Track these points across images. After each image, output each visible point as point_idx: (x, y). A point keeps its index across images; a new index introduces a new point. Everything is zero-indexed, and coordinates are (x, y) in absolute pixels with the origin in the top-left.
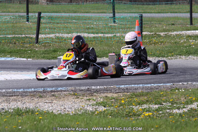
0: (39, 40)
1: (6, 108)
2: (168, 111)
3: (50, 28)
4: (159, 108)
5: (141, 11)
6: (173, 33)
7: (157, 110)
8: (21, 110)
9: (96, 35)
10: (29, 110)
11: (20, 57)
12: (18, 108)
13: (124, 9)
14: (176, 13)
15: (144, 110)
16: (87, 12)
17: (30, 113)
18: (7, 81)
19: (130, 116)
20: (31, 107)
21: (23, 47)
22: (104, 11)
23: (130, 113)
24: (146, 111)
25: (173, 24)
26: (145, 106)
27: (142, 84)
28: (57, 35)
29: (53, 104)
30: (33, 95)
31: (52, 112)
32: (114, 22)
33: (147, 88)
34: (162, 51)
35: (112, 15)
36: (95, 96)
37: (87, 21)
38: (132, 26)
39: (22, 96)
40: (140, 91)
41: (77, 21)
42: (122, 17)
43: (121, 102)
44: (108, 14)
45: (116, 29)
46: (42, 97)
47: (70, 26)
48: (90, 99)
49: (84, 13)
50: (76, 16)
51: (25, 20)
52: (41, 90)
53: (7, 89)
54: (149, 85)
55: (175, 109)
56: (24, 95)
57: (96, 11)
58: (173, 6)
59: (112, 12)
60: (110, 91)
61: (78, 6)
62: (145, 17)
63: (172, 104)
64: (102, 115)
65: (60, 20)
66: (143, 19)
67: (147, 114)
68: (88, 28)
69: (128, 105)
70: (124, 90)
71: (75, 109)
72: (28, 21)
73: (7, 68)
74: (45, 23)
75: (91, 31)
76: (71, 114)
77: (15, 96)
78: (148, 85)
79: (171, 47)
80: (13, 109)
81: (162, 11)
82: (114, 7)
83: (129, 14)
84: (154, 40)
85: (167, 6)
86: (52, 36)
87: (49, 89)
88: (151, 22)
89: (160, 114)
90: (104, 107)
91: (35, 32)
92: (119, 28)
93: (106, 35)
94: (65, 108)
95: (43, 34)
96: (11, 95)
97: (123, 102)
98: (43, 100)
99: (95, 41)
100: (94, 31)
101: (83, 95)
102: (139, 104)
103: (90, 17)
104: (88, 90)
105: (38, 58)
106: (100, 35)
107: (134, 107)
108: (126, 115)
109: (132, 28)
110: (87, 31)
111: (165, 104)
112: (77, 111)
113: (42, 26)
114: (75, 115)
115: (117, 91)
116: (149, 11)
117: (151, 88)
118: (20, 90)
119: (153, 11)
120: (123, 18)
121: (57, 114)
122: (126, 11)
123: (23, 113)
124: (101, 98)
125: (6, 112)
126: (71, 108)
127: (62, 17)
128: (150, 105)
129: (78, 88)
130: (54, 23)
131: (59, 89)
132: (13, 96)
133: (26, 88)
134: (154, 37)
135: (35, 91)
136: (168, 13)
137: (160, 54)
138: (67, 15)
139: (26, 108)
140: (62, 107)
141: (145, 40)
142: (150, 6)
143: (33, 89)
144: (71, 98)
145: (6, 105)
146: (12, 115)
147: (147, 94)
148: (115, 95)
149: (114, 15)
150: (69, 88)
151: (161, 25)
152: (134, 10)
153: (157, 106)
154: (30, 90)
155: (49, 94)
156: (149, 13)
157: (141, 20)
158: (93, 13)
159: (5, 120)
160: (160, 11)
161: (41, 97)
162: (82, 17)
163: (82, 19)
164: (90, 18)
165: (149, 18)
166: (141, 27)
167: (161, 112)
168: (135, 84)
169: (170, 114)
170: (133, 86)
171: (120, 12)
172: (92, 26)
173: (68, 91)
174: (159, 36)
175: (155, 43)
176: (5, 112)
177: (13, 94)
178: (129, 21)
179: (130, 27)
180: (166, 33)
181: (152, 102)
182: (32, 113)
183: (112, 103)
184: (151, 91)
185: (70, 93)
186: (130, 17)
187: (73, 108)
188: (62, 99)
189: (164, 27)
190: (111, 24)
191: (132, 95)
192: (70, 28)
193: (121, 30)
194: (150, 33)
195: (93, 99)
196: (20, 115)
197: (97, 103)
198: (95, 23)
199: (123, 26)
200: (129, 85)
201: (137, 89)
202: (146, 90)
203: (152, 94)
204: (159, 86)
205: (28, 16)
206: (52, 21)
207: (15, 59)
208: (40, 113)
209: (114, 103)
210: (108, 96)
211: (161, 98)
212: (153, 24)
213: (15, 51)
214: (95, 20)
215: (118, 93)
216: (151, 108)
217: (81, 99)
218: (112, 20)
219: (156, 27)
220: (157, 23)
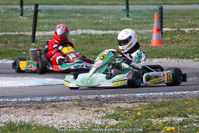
0: (36, 39)
2: (195, 124)
3: (49, 24)
4: (183, 121)
5: (160, 2)
7: (181, 124)
8: (14, 125)
9: (105, 32)
10: (25, 124)
12: (11, 122)
15: (165, 123)
16: (94, 4)
17: (25, 128)
19: (148, 131)
20: (27, 121)
21: (16, 47)
22: (116, 2)
23: (147, 127)
24: (168, 126)
26: (166, 119)
27: (163, 91)
29: (53, 117)
30: (29, 106)
31: (53, 126)
32: (128, 16)
33: (169, 97)
34: (187, 50)
35: (124, 7)
36: (105, 106)
37: (94, 15)
38: (150, 21)
39: (16, 107)
40: (160, 100)
41: (82, 15)
42: (137, 9)
43: (136, 114)
44: (120, 7)
45: (129, 24)
46: (40, 108)
47: (74, 21)
48: (98, 111)
49: (89, 5)
50: (80, 9)
51: (19, 14)
52: (39, 99)
54: (171, 93)
56: (17, 105)
57: (105, 3)
59: (125, 3)
60: (123, 100)
62: (166, 10)
65: (62, 14)
66: (164, 12)
67: (169, 129)
68: (97, 24)
69: (145, 118)
70: (141, 100)
71: (81, 123)
72: (22, 15)
74: (44, 18)
75: (99, 26)
77: (7, 107)
78: (169, 93)
79: (197, 47)
80: (5, 123)
81: (187, 3)
83: (145, 6)
84: (177, 37)
86: (52, 33)
87: (48, 99)
88: (173, 15)
89: (185, 129)
90: (116, 120)
91: (31, 28)
92: (134, 24)
94: (68, 122)
95: (40, 31)
96: (2, 106)
97: (140, 113)
98: (42, 111)
99: (104, 39)
100: (103, 27)
101: (91, 106)
102: (159, 117)
103: (97, 10)
104: (97, 99)
106: (110, 32)
107: (152, 120)
109: (149, 23)
110: (94, 27)
111: (190, 116)
112: (83, 125)
113: (39, 21)
115: (132, 101)
116: (170, 2)
117: (174, 97)
118: (13, 100)
119: (176, 2)
120: (139, 11)
122: (143, 3)
123: (17, 128)
124: (112, 109)
126: (75, 122)
127: (64, 10)
128: (173, 118)
129: (83, 97)
131: (61, 98)
132: (4, 107)
133: (21, 98)
134: (176, 34)
135: (31, 101)
136: (194, 4)
137: (185, 55)
138: (70, 7)
139: (21, 122)
140: (65, 121)
141: (166, 37)
143: (29, 99)
144: (76, 110)
146: (3, 130)
147: (168, 104)
148: (130, 106)
149: (128, 7)
150: (74, 97)
151: (186, 19)
152: (152, 2)
153: (181, 119)
154: (25, 100)
155: (49, 105)
156: (170, 4)
157: (161, 13)
158: (103, 5)
160: (183, 2)
161: (39, 108)
162: (89, 10)
163: (88, 13)
164: (97, 12)
165: (171, 10)
166: (161, 22)
167: (186, 126)
168: (154, 92)
169: (197, 129)
170: (151, 94)
171: (135, 3)
172: (101, 21)
173: (72, 100)
174: (184, 32)
175: (178, 42)
177: (4, 105)
178: (146, 15)
179: (147, 21)
180: (192, 29)
181: (175, 114)
182: (28, 128)
183: (126, 115)
184: (174, 101)
185: (74, 103)
186: (147, 9)
187: (78, 121)
188: (65, 110)
189: (190, 22)
190: (123, 19)
191: (151, 106)
192: (74, 23)
193: (136, 25)
194: (171, 30)
195: (103, 111)
196: (13, 130)
197: (107, 115)
198: (104, 17)
199: (138, 21)
200: (146, 93)
201: (157, 98)
202: (167, 99)
203: (174, 105)
204: (184, 94)
205: (22, 9)
206: (52, 15)
207: (6, 62)
208: (38, 128)
209: (128, 115)
210: (121, 106)
211: (187, 109)
212: (175, 18)
213: (6, 52)
214: (104, 13)
215: (133, 103)
216: (174, 121)
217: (88, 110)
218: (125, 14)
219: (179, 22)
220: (180, 17)
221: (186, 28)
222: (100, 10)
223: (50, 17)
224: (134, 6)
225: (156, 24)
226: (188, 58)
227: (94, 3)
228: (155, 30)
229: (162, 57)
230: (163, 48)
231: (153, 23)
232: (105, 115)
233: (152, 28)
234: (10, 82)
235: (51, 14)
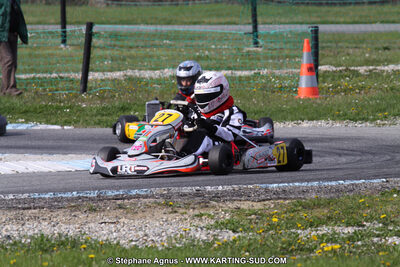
0: (89, 85)
1: (15, 234)
2: (375, 240)
3: (113, 59)
4: (355, 233)
5: (314, 19)
6: (386, 68)
7: (351, 239)
8: (47, 240)
10: (67, 239)
11: (48, 122)
12: (42, 235)
13: (279, 14)
14: (394, 22)
15: (321, 238)
16: (195, 23)
17: (68, 247)
18: (17, 175)
19: (292, 251)
20: (71, 233)
21: (53, 99)
22: (234, 19)
23: (290, 245)
24: (327, 242)
25: (386, 48)
26: (324, 230)
27: (319, 180)
28: (130, 73)
29: (119, 226)
30: (74, 206)
31: (118, 243)
32: (256, 43)
33: (330, 190)
34: (363, 106)
35: (250, 28)
36: (213, 207)
37: (194, 43)
38: (296, 53)
39: (51, 208)
40: (314, 196)
41: (172, 43)
42: (272, 32)
43: (270, 221)
44: (242, 27)
45: (259, 59)
46: (95, 210)
47: (158, 52)
49: (185, 23)
50: (170, 32)
51: (60, 40)
52: (94, 194)
53: (18, 192)
54: (334, 183)
55: (391, 236)
56: (54, 205)
57: (214, 20)
58: (387, 8)
59: (251, 21)
60: (246, 195)
61: (176, 9)
62: (325, 33)
63: (384, 224)
64: (229, 250)
65: (136, 41)
66: (320, 36)
67: (328, 247)
68: (199, 59)
69: (287, 228)
70: (278, 195)
71: (169, 238)
72: (64, 42)
73: (19, 147)
74: (103, 48)
75: (203, 63)
76: (160, 249)
77: (35, 208)
78: (330, 184)
79: (382, 99)
80: (32, 237)
81: (363, 20)
82: (254, 10)
83: (286, 26)
84: (345, 82)
85: (374, 7)
86: (117, 74)
87: (110, 193)
88: (337, 43)
89: (358, 247)
90: (234, 231)
91: (81, 66)
92: (266, 58)
93: (239, 73)
94: (146, 235)
95: (97, 71)
96: (26, 206)
97: (275, 220)
98: (98, 216)
100: (211, 63)
101: (187, 206)
102: (311, 226)
103: (201, 33)
104: (198, 194)
105: (87, 124)
107: (299, 231)
108: (282, 248)
109: (295, 57)
111: (368, 224)
112: (174, 241)
113: (95, 53)
114: (168, 249)
115: (263, 197)
116: (333, 19)
117: (338, 190)
118: (47, 196)
119: (342, 20)
120: (276, 35)
121: (127, 247)
122: (283, 20)
123: (53, 246)
124: (226, 212)
125: (15, 243)
126: (159, 235)
127: (139, 34)
128: (336, 228)
129: (174, 190)
130: (122, 47)
131: (134, 192)
132: (30, 208)
133: (60, 192)
134: (344, 77)
135: (79, 198)
136: (376, 22)
137: (358, 114)
138: (151, 28)
139: (60, 235)
140: (141, 233)
141: (324, 82)
142: (336, 9)
143: (75, 193)
144: (159, 213)
145: (15, 228)
146: (28, 249)
147: (328, 203)
148: (258, 206)
149: (255, 27)
150: (156, 191)
151: (361, 50)
152: (299, 18)
153: (351, 230)
154: (69, 195)
155: (111, 204)
156: (332, 23)
157: (316, 39)
158: (210, 24)
159: (12, 262)
160: (357, 19)
161: (92, 210)
162: (186, 32)
163: (183, 38)
164: (201, 36)
165: (334, 34)
166: (316, 54)
167: (359, 243)
168: (302, 181)
169: (380, 247)
170: (297, 184)
171: (268, 20)
172: (207, 52)
173: (153, 196)
174: (356, 74)
175: (346, 91)
176: (12, 245)
177: (30, 205)
178: (289, 42)
179: (292, 54)
180: (371, 68)
181: (340, 221)
182: (73, 247)
183: (250, 223)
184: (338, 197)
185: (158, 201)
186: (291, 32)
187: (163, 234)
188: (140, 214)
189: (367, 55)
190: (248, 49)
191: (296, 206)
192: (158, 58)
193: (271, 61)
194: (334, 69)
195: (209, 215)
196: (46, 251)
197: (217, 222)
198: (213, 47)
199: (275, 53)
200: (289, 182)
201: (307, 191)
202: (326, 193)
203: (339, 204)
204: (356, 185)
205: (65, 32)
206: (117, 43)
207: (35, 128)
208: (91, 247)
209: (256, 223)
210: (242, 206)
211: (361, 211)
212: (341, 47)
213: (36, 108)
214: (214, 39)
215: (264, 200)
216: (339, 234)
217: (182, 214)
218: (251, 41)
219: (348, 54)
220: (350, 45)
221: (360, 66)
222: (206, 33)
223: (115, 46)
224: (267, 26)
225: (306, 59)
226: (365, 120)
227: (195, 20)
228: (304, 69)
229: (317, 119)
230: (319, 101)
231: (302, 57)
232: (213, 222)
233: (298, 65)
234: (42, 163)
235: (117, 40)
